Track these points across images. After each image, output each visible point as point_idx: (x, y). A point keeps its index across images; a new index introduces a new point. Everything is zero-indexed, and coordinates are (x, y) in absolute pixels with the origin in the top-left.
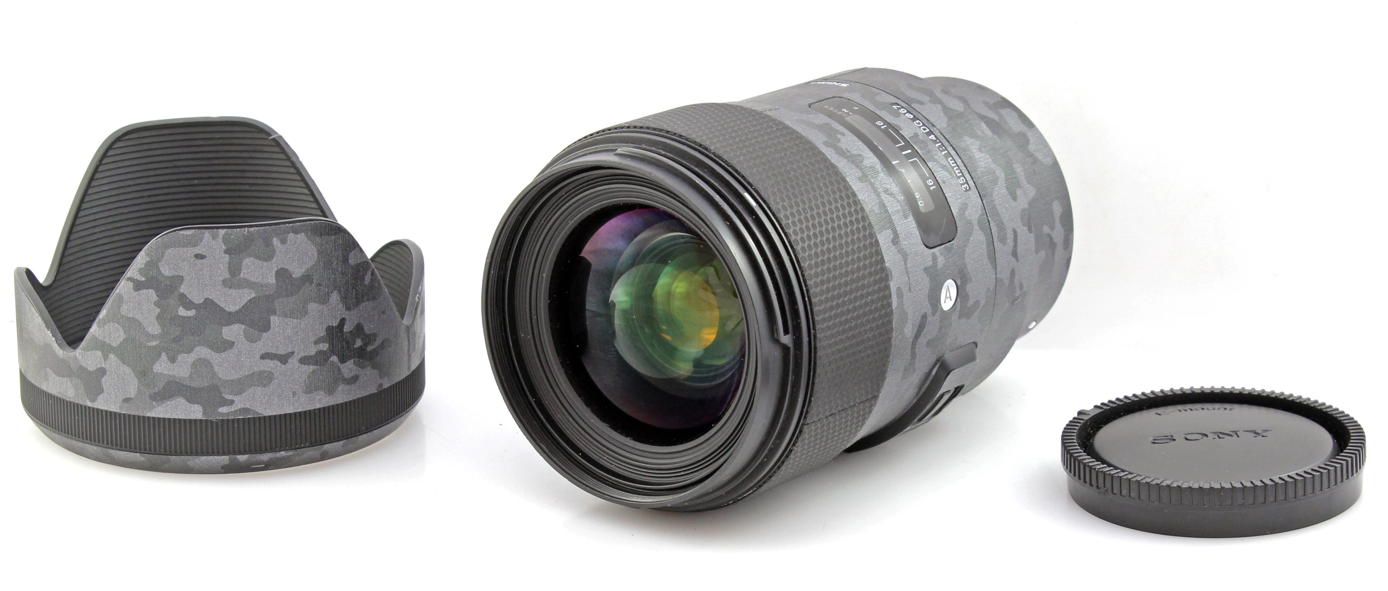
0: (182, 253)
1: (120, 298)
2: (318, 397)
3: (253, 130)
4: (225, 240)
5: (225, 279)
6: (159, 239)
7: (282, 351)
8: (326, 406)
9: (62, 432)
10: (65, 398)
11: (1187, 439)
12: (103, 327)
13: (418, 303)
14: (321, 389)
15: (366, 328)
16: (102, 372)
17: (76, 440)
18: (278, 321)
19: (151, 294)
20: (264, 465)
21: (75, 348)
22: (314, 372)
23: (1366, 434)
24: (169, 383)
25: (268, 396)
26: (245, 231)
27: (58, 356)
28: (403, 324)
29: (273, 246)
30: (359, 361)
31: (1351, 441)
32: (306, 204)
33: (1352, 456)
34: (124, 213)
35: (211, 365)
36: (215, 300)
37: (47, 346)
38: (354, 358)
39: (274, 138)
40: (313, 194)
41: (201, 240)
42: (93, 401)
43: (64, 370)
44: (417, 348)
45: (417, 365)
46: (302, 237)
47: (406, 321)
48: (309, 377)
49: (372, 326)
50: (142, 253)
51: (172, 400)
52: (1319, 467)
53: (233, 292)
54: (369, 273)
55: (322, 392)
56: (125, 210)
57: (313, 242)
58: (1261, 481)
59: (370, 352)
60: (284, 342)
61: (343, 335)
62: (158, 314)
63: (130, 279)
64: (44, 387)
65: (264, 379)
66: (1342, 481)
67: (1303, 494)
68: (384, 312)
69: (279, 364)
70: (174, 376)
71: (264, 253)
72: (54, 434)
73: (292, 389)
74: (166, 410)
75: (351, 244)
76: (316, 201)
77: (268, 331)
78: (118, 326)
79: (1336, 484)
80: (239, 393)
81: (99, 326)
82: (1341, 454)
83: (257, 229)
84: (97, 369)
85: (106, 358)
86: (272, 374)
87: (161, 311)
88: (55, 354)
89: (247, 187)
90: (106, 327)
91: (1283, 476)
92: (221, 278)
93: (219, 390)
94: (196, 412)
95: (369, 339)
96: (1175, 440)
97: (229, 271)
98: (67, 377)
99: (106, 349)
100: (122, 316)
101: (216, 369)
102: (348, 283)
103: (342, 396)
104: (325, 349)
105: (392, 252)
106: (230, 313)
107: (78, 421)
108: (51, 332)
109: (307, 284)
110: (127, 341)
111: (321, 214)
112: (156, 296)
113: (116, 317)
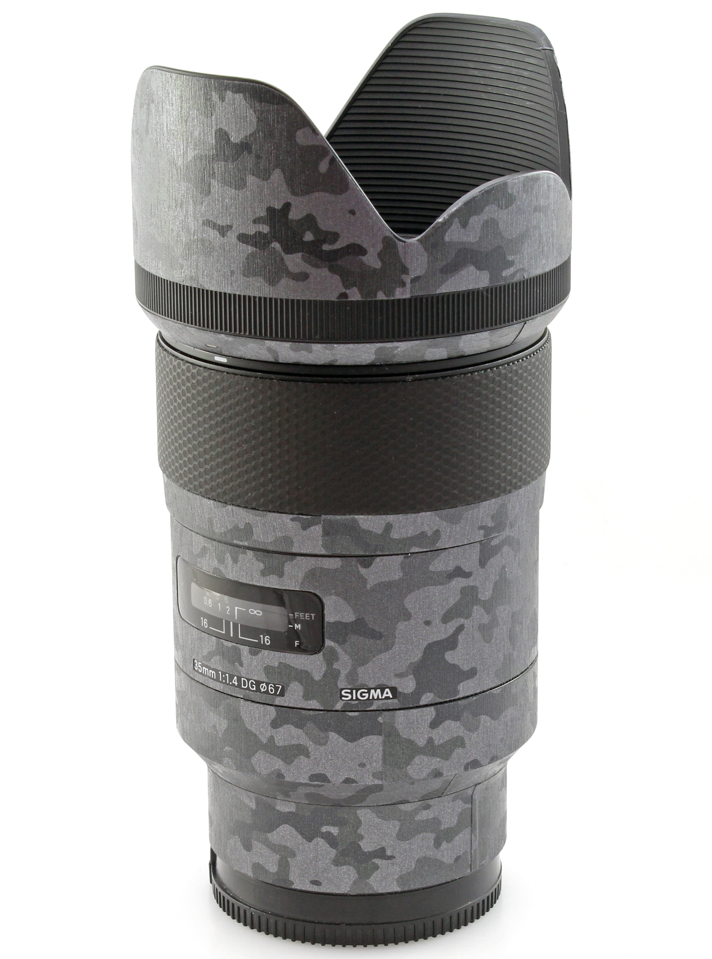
2: (258, 285)
7: (221, 222)
14: (262, 276)
15: (320, 223)
22: (253, 254)
30: (310, 258)
38: (303, 252)
46: (240, 98)
48: (248, 258)
49: (331, 224)
55: (263, 280)
57: (252, 107)
59: (328, 252)
60: (223, 213)
61: (288, 222)
69: (219, 235)
73: (230, 267)
95: (325, 236)
103: (287, 291)
104: (266, 232)
109: (246, 153)
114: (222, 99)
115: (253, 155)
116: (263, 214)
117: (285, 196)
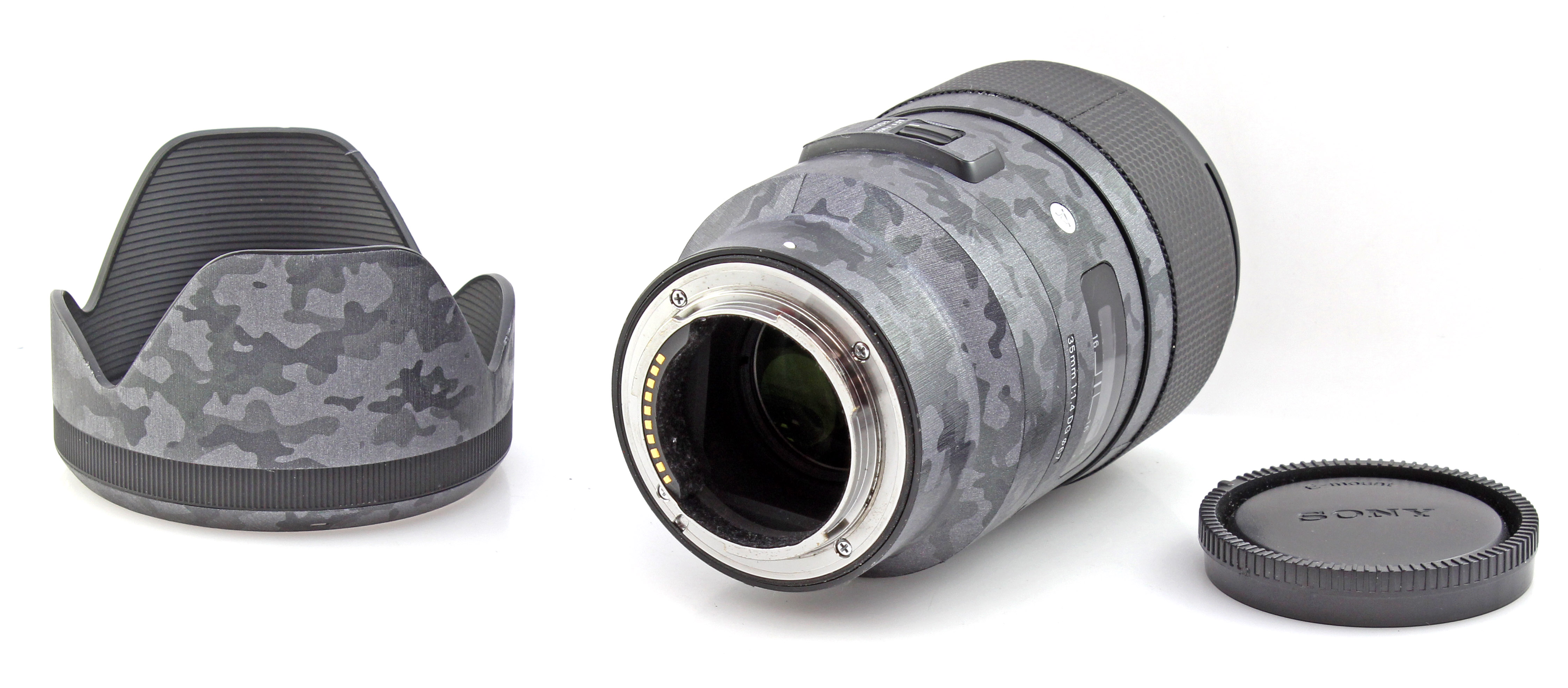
0: (239, 280)
1: (168, 329)
2: (389, 450)
3: (330, 144)
4: (289, 268)
5: (288, 311)
6: (214, 264)
7: (349, 396)
8: (398, 459)
9: (98, 477)
10: (103, 440)
11: (1339, 516)
12: (148, 360)
13: (506, 347)
14: (393, 440)
15: (445, 372)
16: (145, 411)
17: (113, 488)
18: (345, 362)
19: (203, 326)
20: (325, 524)
21: (116, 384)
22: (385, 420)
23: (1539, 517)
24: (220, 426)
25: (332, 445)
26: (311, 258)
27: (96, 392)
28: (488, 369)
29: (343, 277)
30: (436, 410)
31: (1523, 524)
32: (386, 231)
33: (1524, 540)
34: (178, 233)
35: (269, 408)
36: (276, 335)
37: (85, 380)
38: (431, 406)
39: (351, 154)
40: (393, 220)
41: (262, 267)
42: (134, 444)
43: (103, 407)
44: (503, 397)
45: (503, 417)
46: (375, 267)
47: (492, 367)
48: (379, 426)
49: (453, 371)
50: (194, 278)
51: (223, 447)
52: (1486, 552)
53: (297, 327)
54: (451, 311)
55: (393, 444)
56: (180, 230)
57: (388, 274)
58: (1421, 565)
59: (450, 400)
60: (353, 386)
61: (419, 380)
62: (211, 349)
63: (179, 308)
64: (80, 426)
65: (328, 426)
66: (1511, 568)
67: (1468, 582)
68: (467, 356)
69: (346, 410)
70: (227, 419)
71: (332, 284)
72: (89, 480)
73: (359, 439)
74: (217, 457)
75: (432, 278)
76: (397, 227)
77: (335, 372)
78: (165, 360)
79: (1504, 571)
80: (301, 440)
81: (143, 360)
82: (1511, 538)
83: (325, 256)
84: (140, 408)
85: (150, 396)
86: (338, 421)
87: (214, 346)
88: (93, 389)
89: (319, 209)
90: (151, 361)
91: (1446, 560)
92: (283, 311)
93: (276, 437)
94: (250, 461)
95: (448, 385)
96: (1326, 517)
97: (292, 302)
98: (106, 416)
99: (150, 386)
100: (170, 349)
101: (274, 413)
102: (427, 321)
103: (416, 448)
104: (398, 395)
105: (480, 288)
106: (292, 350)
107: (117, 466)
108: (90, 365)
109: (381, 321)
110: (174, 378)
111: (402, 243)
112: (208, 328)
113: (162, 350)
114: (355, 272)
115: (388, 322)
116: (396, 377)
117: (418, 353)
